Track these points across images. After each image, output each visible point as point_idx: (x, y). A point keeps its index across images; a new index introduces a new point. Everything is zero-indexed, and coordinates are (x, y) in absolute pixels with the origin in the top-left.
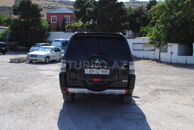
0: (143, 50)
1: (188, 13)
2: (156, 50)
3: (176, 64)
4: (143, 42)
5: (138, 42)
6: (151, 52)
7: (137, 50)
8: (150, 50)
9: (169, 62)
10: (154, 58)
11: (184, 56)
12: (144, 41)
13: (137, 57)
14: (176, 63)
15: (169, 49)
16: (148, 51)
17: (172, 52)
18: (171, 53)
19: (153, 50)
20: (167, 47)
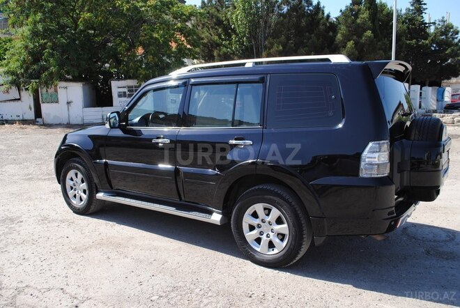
1: (103, 18)
2: (22, 99)
3: (81, 125)
6: (8, 103)
8: (5, 101)
9: (65, 123)
10: (21, 118)
11: (96, 108)
14: (80, 123)
15: (62, 94)
16: (1, 102)
17: (69, 101)
18: (68, 103)
19: (16, 100)
20: (56, 91)
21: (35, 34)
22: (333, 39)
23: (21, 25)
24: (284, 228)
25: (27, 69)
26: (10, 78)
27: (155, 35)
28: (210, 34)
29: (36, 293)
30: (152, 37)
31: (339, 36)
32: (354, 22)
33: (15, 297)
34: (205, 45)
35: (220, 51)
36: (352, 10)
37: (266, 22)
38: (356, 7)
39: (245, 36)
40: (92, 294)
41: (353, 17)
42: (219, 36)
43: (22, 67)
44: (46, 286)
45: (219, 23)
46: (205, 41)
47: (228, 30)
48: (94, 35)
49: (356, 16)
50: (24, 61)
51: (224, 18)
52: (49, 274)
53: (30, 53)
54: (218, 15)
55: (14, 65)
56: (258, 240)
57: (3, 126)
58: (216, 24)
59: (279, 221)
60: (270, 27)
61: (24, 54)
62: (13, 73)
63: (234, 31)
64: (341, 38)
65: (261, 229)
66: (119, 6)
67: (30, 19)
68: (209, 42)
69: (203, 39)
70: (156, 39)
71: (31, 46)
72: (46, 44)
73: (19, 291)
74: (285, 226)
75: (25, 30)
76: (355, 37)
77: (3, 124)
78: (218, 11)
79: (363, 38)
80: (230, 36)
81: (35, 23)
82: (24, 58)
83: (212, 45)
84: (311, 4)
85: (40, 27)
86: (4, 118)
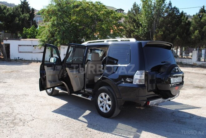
0: (32, 52)
4: (31, 44)
5: (25, 44)
6: (41, 54)
7: (24, 52)
8: (39, 53)
12: (32, 42)
13: (24, 59)
16: (38, 53)
18: (64, 55)
21: (53, 25)
22: (188, 29)
23: (48, 21)
24: (110, 103)
25: (49, 40)
26: (42, 43)
27: (103, 26)
28: (130, 26)
29: (23, 115)
30: (101, 27)
31: (191, 28)
32: (200, 21)
33: (16, 115)
34: (127, 31)
35: (134, 34)
36: (199, 15)
37: (156, 21)
38: (201, 14)
39: (146, 27)
40: (39, 117)
41: (199, 19)
42: (134, 27)
43: (47, 38)
44: (27, 114)
45: (135, 21)
46: (128, 29)
47: (138, 25)
48: (79, 26)
49: (201, 18)
50: (48, 36)
51: (137, 19)
52: (29, 111)
53: (50, 33)
54: (135, 17)
55: (44, 38)
56: (103, 107)
57: (37, 63)
58: (133, 22)
59: (109, 100)
60: (158, 23)
61: (48, 33)
62: (43, 41)
63: (141, 25)
64: (193, 29)
65: (103, 103)
66: (88, 14)
67: (52, 19)
68: (129, 29)
69: (127, 28)
70: (103, 28)
71: (51, 30)
72: (57, 29)
73: (18, 114)
74: (110, 102)
75: (49, 23)
76: (200, 28)
77: (38, 62)
78: (135, 15)
79: (204, 29)
80: (139, 27)
81: (54, 21)
82: (48, 35)
83: (131, 31)
84: (179, 12)
85: (55, 22)
86: (39, 60)
